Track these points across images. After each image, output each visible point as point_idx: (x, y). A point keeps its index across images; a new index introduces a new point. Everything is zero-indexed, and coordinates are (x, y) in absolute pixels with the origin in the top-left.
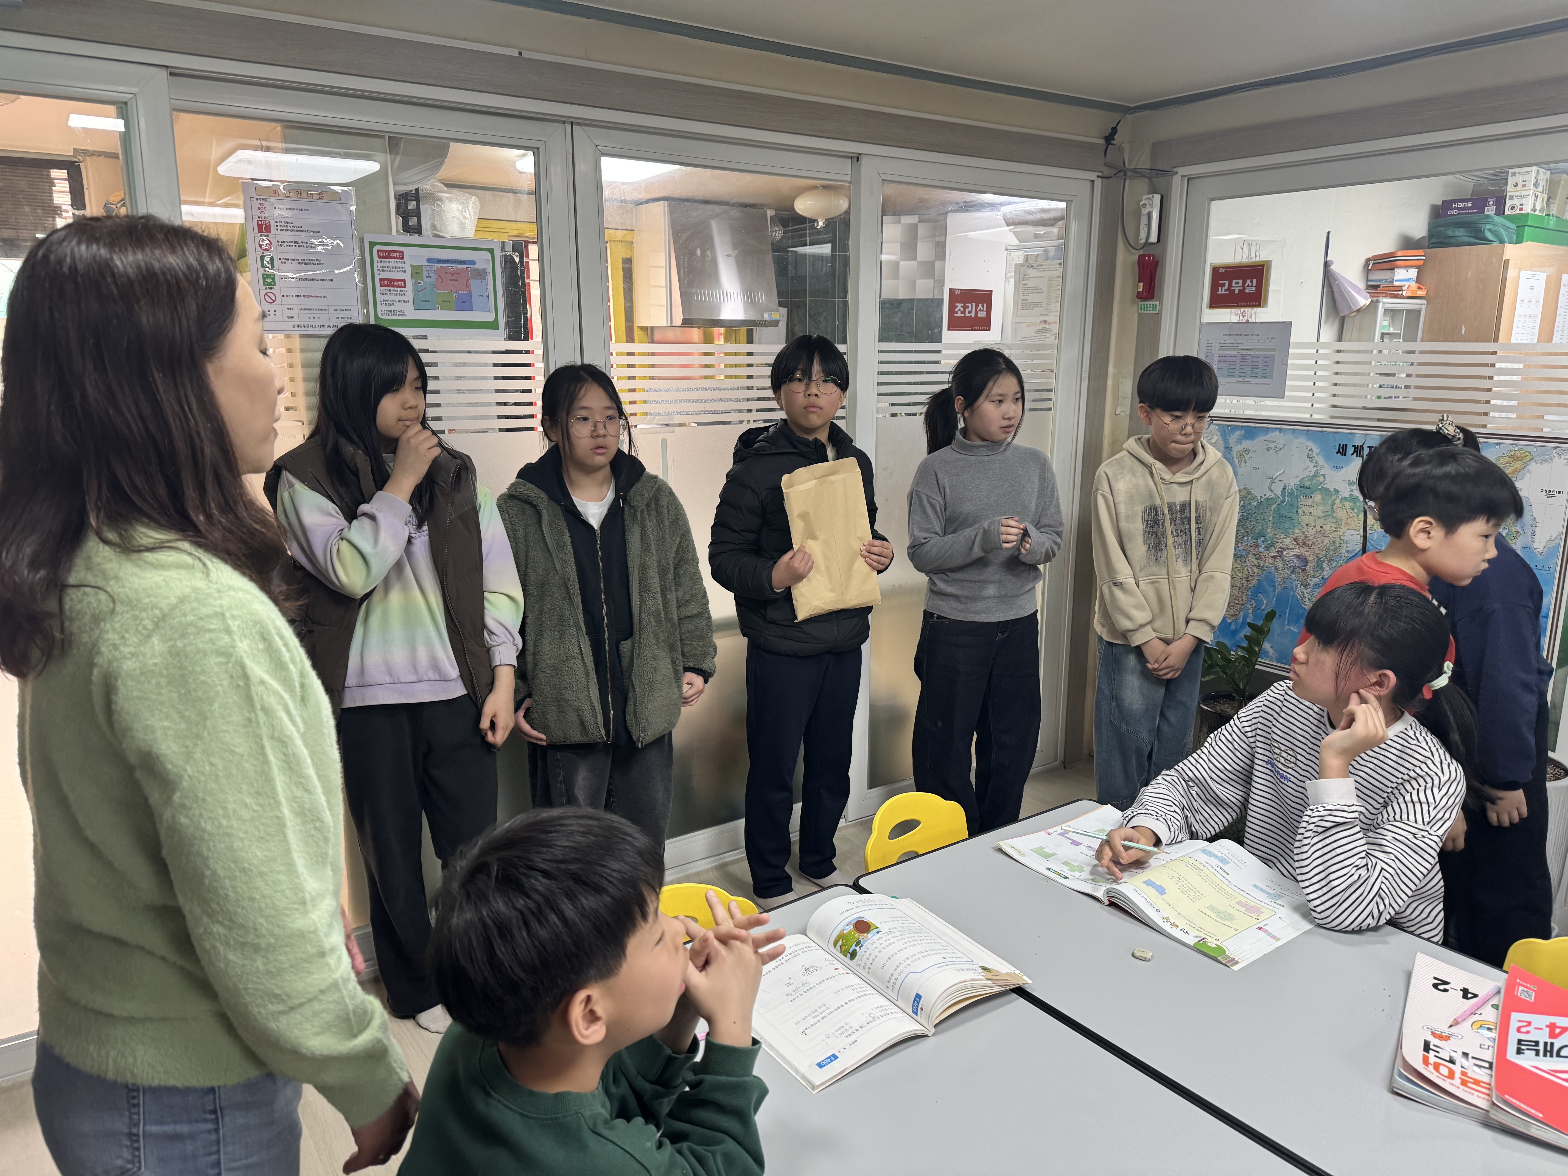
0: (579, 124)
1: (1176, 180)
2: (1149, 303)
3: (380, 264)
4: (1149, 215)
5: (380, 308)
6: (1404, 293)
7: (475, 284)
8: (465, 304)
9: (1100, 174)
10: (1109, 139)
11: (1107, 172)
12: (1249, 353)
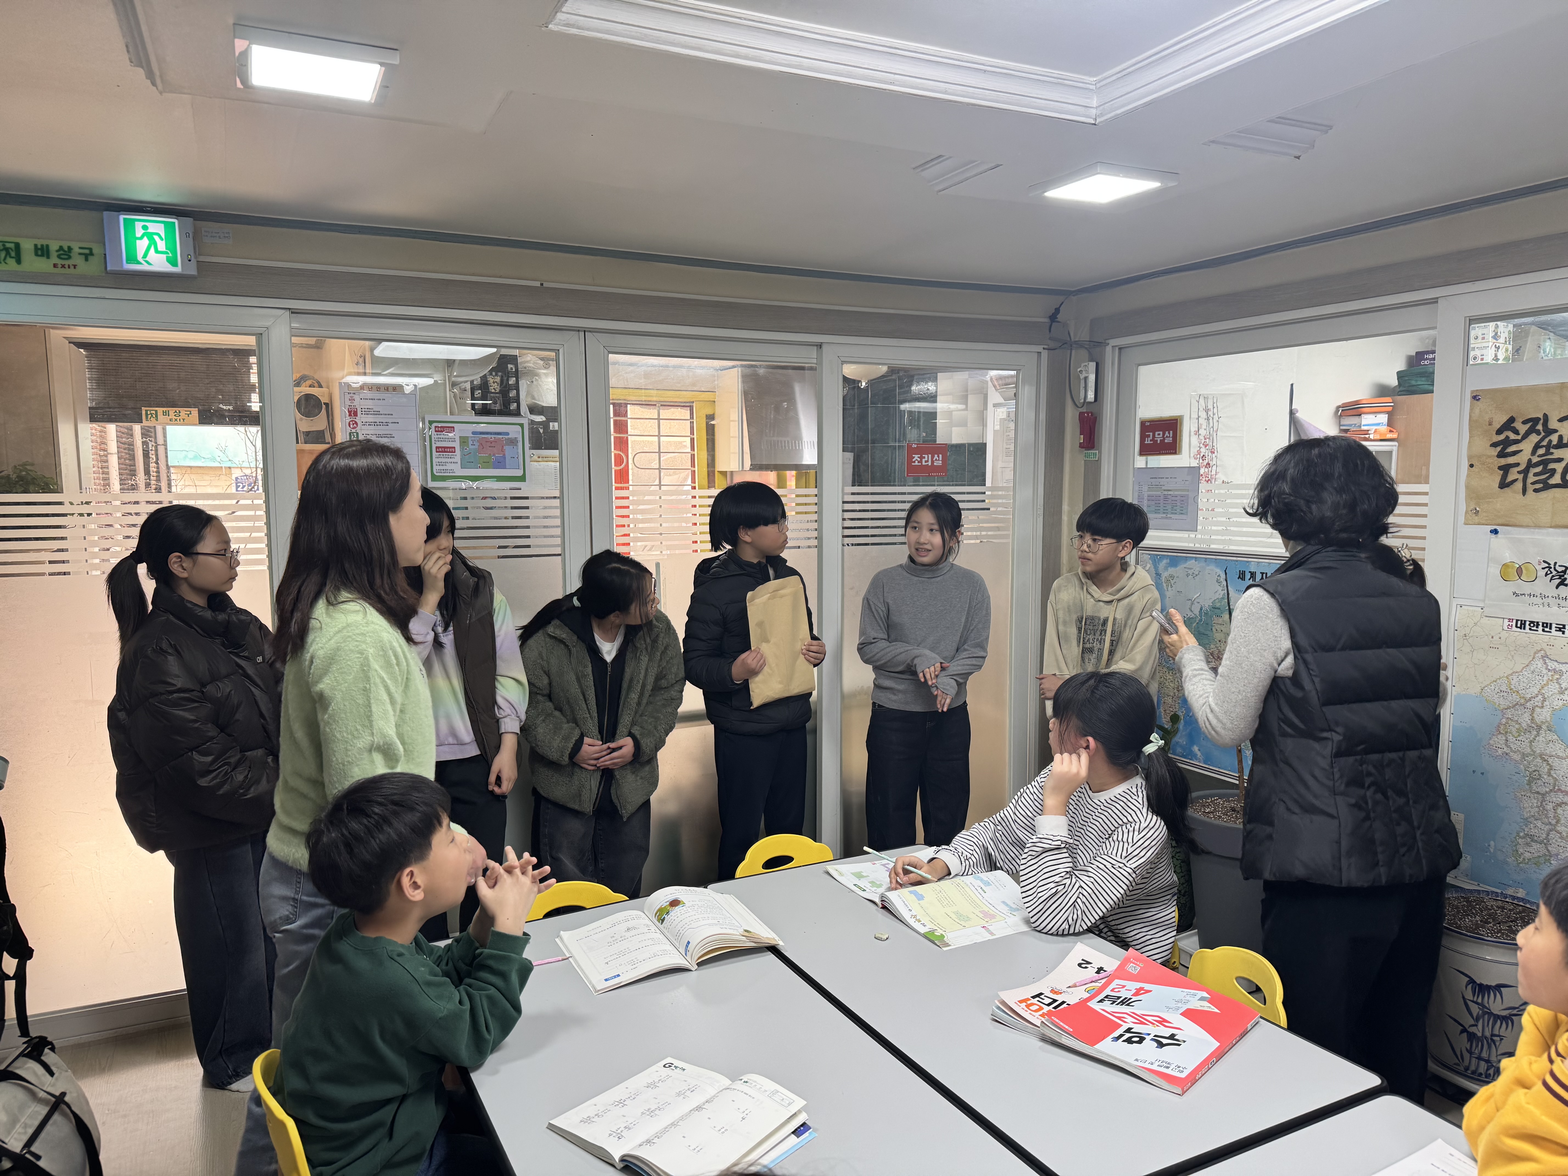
0: (590, 331)
1: (1109, 349)
2: (1091, 451)
3: (436, 436)
4: (1086, 379)
5: (435, 467)
6: (1372, 437)
7: (507, 448)
8: (500, 464)
9: (1046, 347)
10: (1053, 318)
11: (1052, 344)
12: (1170, 493)
